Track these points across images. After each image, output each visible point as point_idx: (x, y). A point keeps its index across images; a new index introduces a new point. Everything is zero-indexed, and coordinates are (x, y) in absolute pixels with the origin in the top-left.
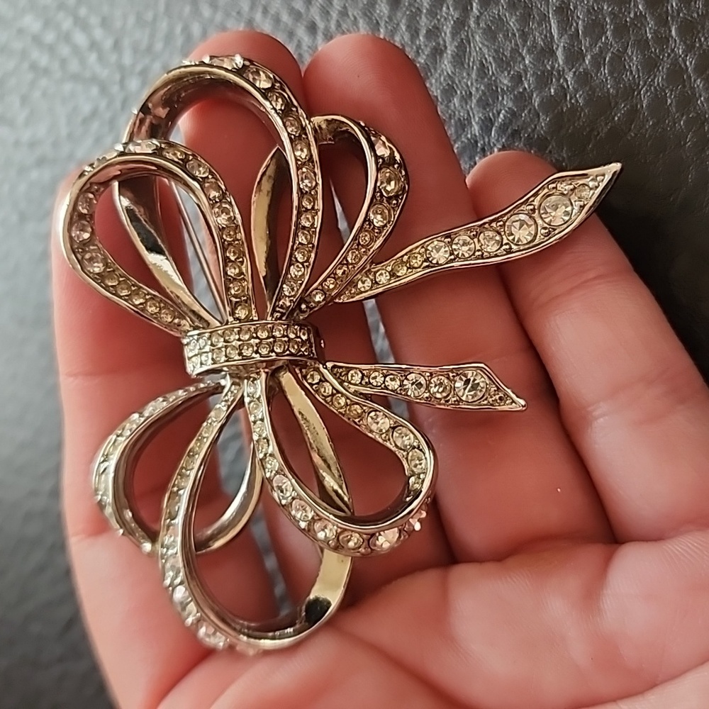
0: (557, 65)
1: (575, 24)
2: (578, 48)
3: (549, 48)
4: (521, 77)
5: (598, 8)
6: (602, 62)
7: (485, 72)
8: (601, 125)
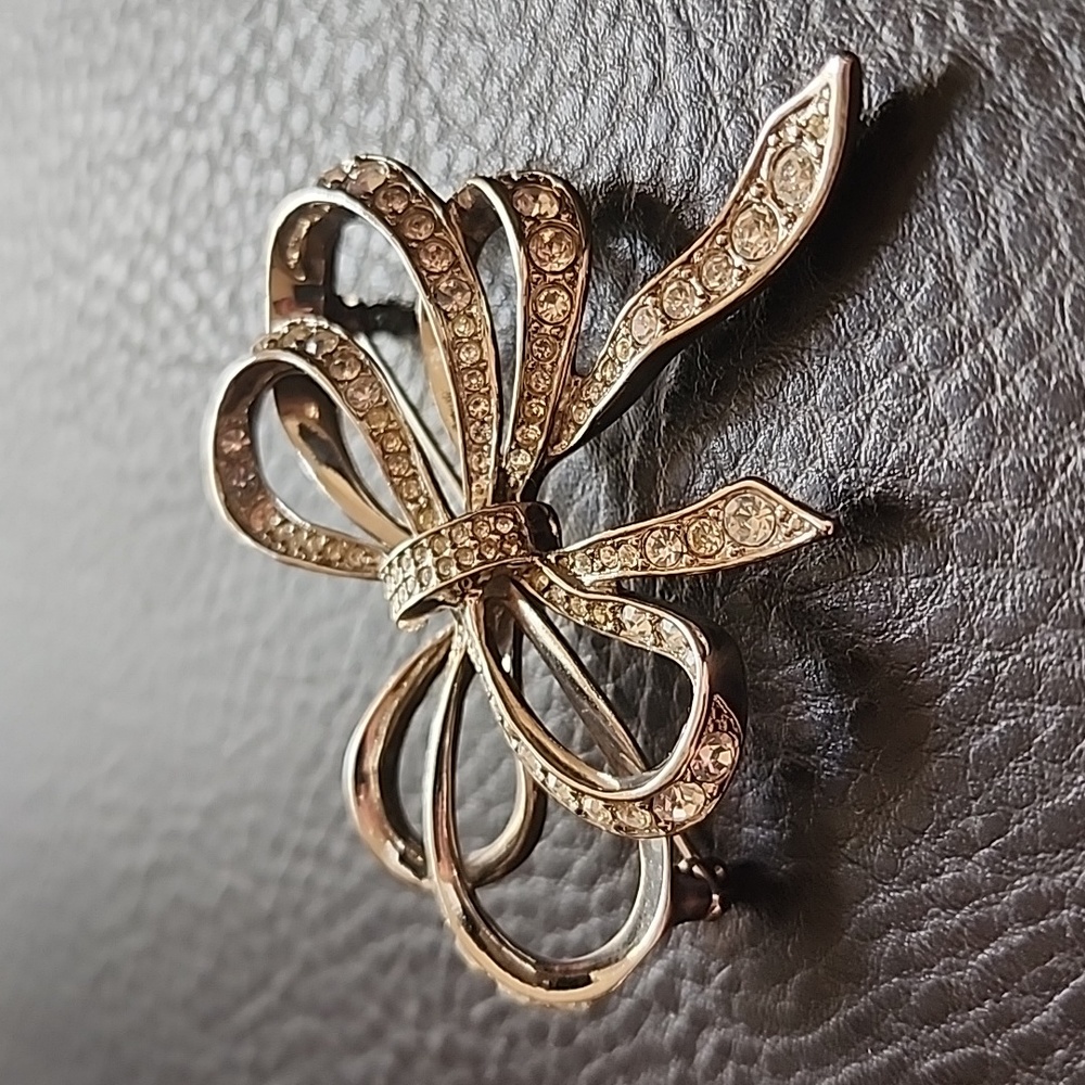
0: (968, 315)
1: (992, 226)
2: (1006, 276)
3: (947, 279)
4: (901, 342)
5: (1036, 189)
6: (1057, 307)
7: (832, 335)
8: (1072, 442)
